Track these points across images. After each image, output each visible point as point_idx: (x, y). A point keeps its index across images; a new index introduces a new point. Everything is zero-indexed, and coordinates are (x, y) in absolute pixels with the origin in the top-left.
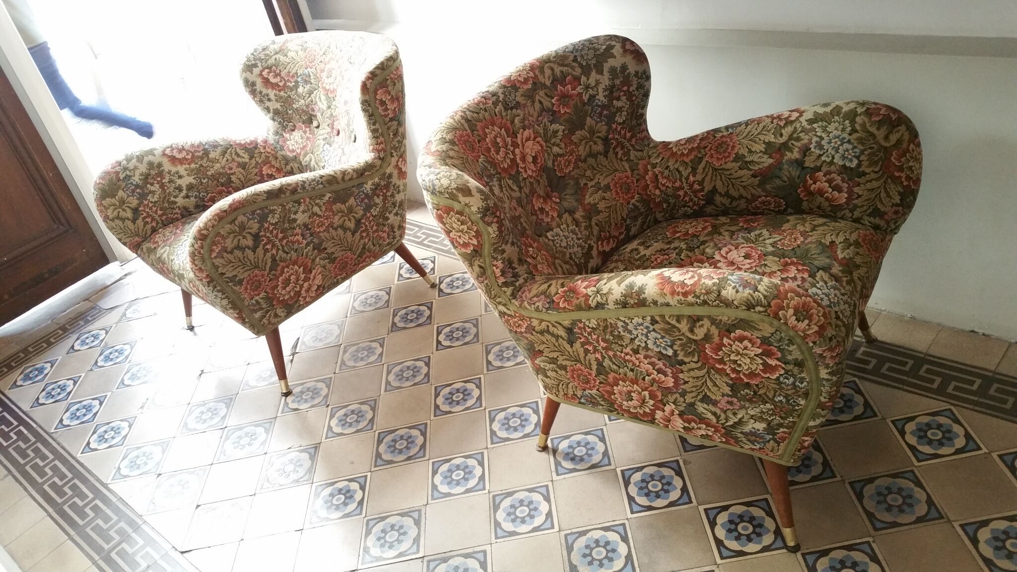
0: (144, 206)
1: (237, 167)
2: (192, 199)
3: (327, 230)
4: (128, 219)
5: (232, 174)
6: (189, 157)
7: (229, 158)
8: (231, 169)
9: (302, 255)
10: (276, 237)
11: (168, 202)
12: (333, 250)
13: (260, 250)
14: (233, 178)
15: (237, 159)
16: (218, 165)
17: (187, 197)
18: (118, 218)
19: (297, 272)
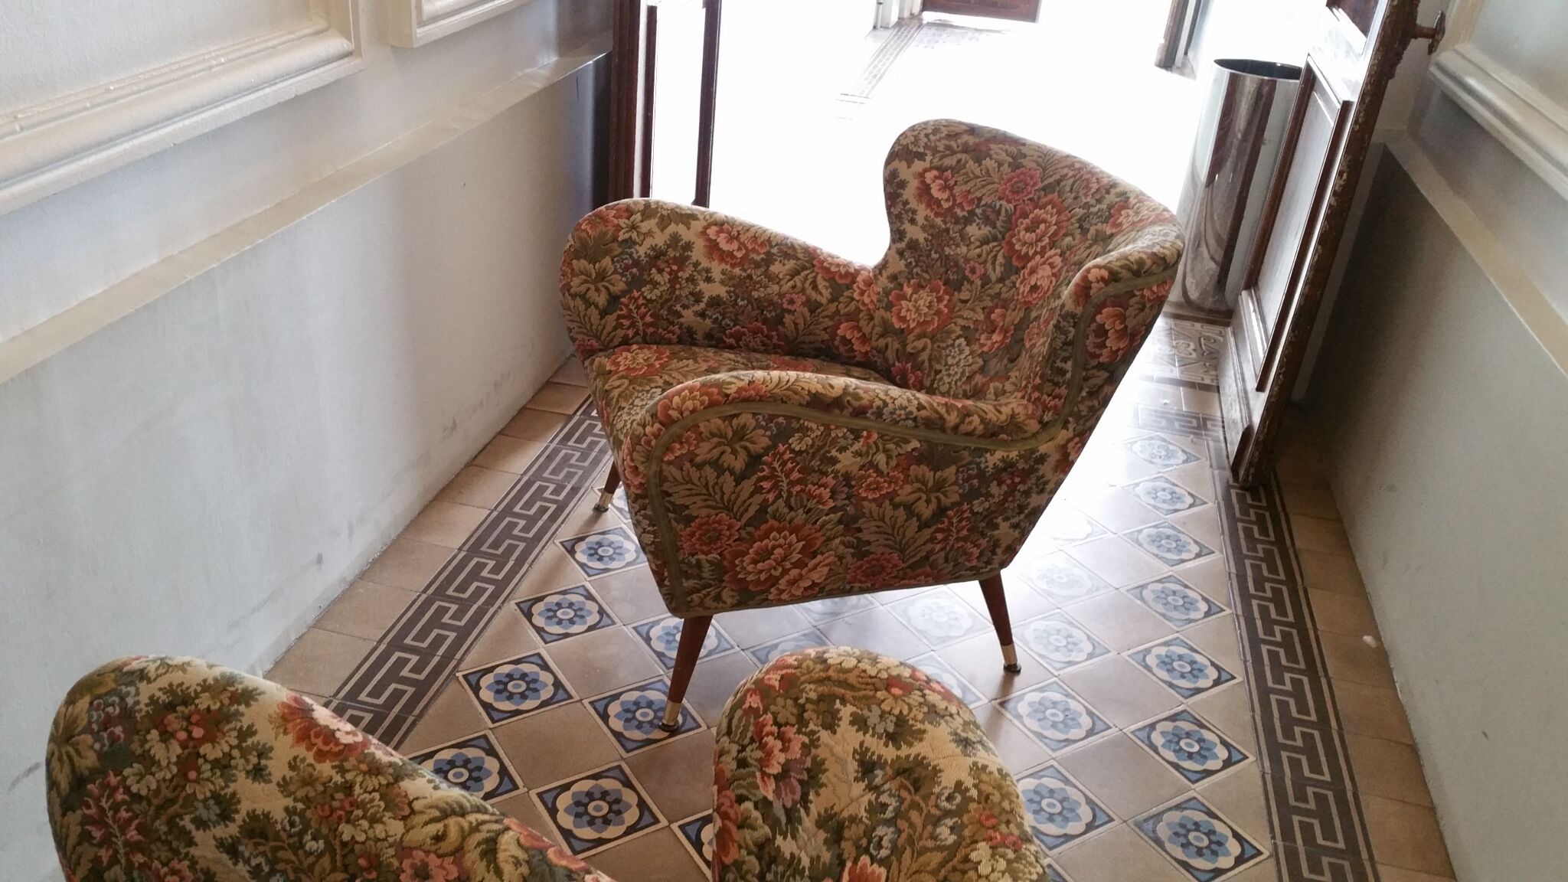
0: (631, 298)
1: (804, 304)
2: (708, 321)
3: (879, 502)
4: (597, 307)
5: (789, 312)
6: (739, 255)
7: (799, 284)
8: (792, 302)
9: (815, 523)
10: (787, 476)
11: (670, 309)
12: (872, 538)
13: (748, 486)
14: (788, 319)
15: (809, 291)
16: (776, 288)
17: (702, 315)
18: (583, 297)
19: (790, 545)
